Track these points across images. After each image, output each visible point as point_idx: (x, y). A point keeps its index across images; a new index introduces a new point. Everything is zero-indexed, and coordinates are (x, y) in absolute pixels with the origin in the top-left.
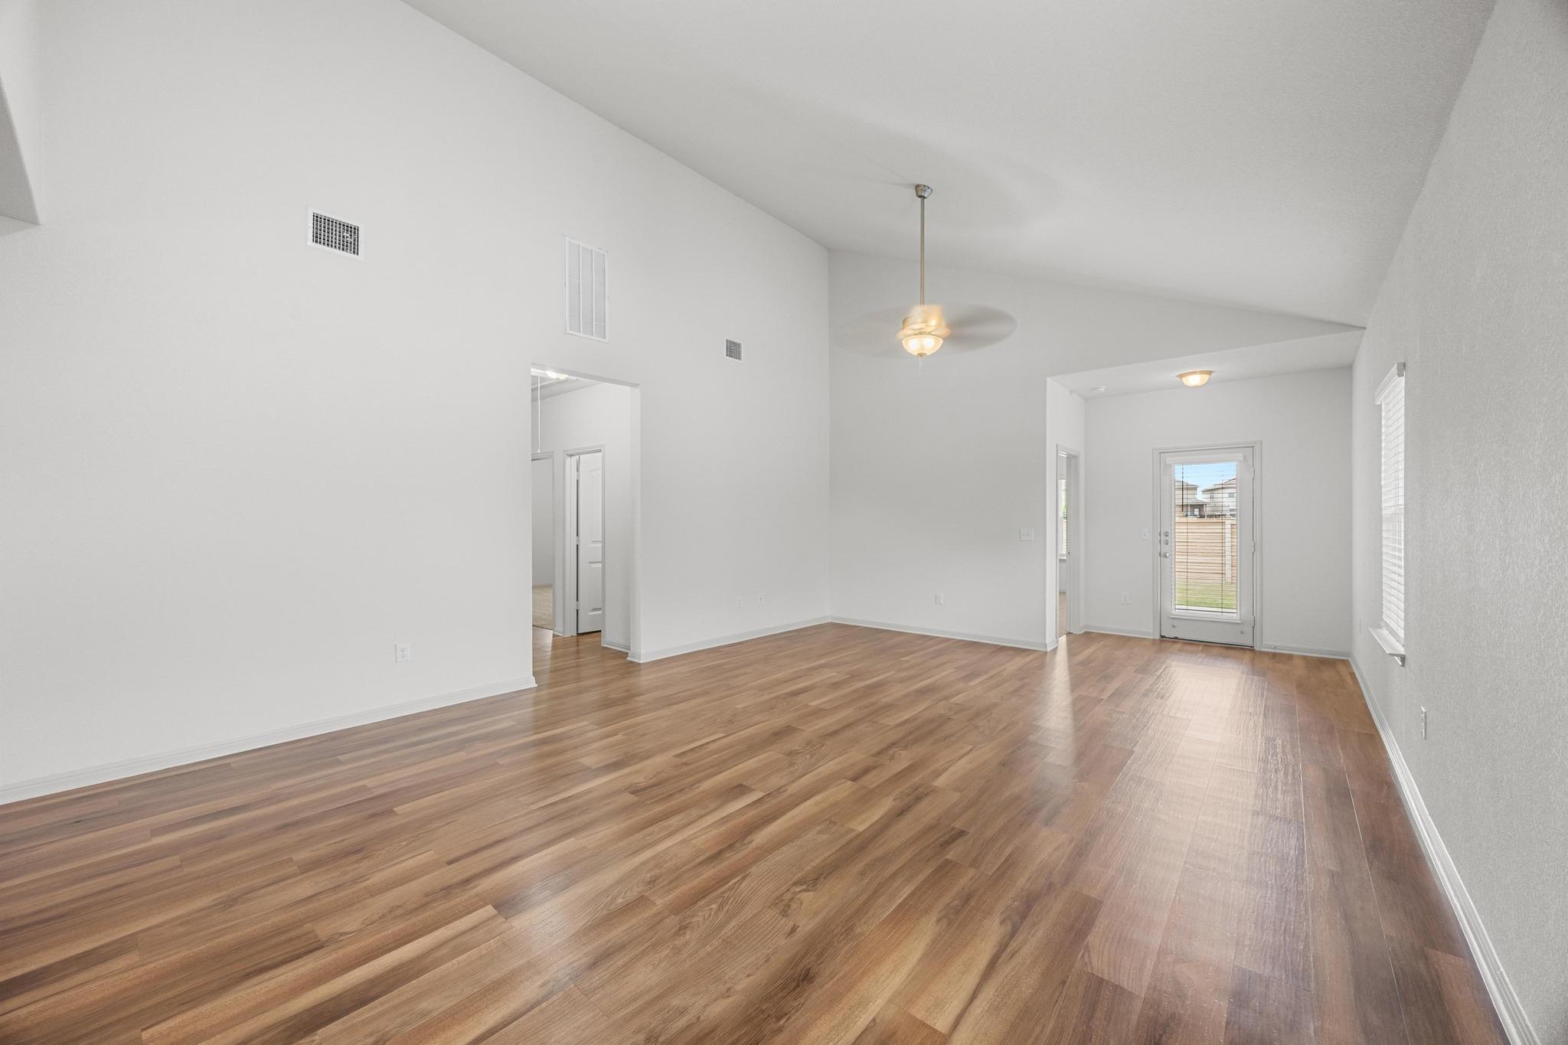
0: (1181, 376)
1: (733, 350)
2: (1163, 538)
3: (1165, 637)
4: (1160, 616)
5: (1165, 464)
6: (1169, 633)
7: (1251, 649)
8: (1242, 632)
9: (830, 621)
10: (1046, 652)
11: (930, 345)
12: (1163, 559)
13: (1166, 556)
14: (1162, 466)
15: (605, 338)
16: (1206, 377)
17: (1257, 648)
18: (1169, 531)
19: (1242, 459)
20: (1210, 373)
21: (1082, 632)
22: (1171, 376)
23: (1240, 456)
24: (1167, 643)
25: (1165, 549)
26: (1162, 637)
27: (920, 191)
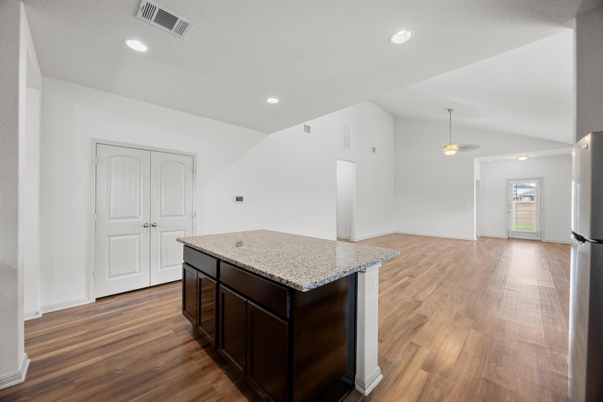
0: (518, 157)
1: (374, 150)
2: (509, 207)
3: (510, 238)
4: (508, 231)
5: (510, 183)
6: (511, 236)
7: (540, 241)
8: (537, 236)
9: (394, 232)
10: (474, 241)
11: (453, 152)
12: (509, 213)
13: (510, 212)
14: (509, 184)
15: (350, 149)
16: (527, 158)
17: (542, 241)
18: (511, 204)
19: (537, 182)
20: (528, 156)
21: (480, 236)
22: (515, 157)
23: (537, 181)
24: (510, 239)
25: (510, 210)
26: (509, 237)
27: (450, 111)
